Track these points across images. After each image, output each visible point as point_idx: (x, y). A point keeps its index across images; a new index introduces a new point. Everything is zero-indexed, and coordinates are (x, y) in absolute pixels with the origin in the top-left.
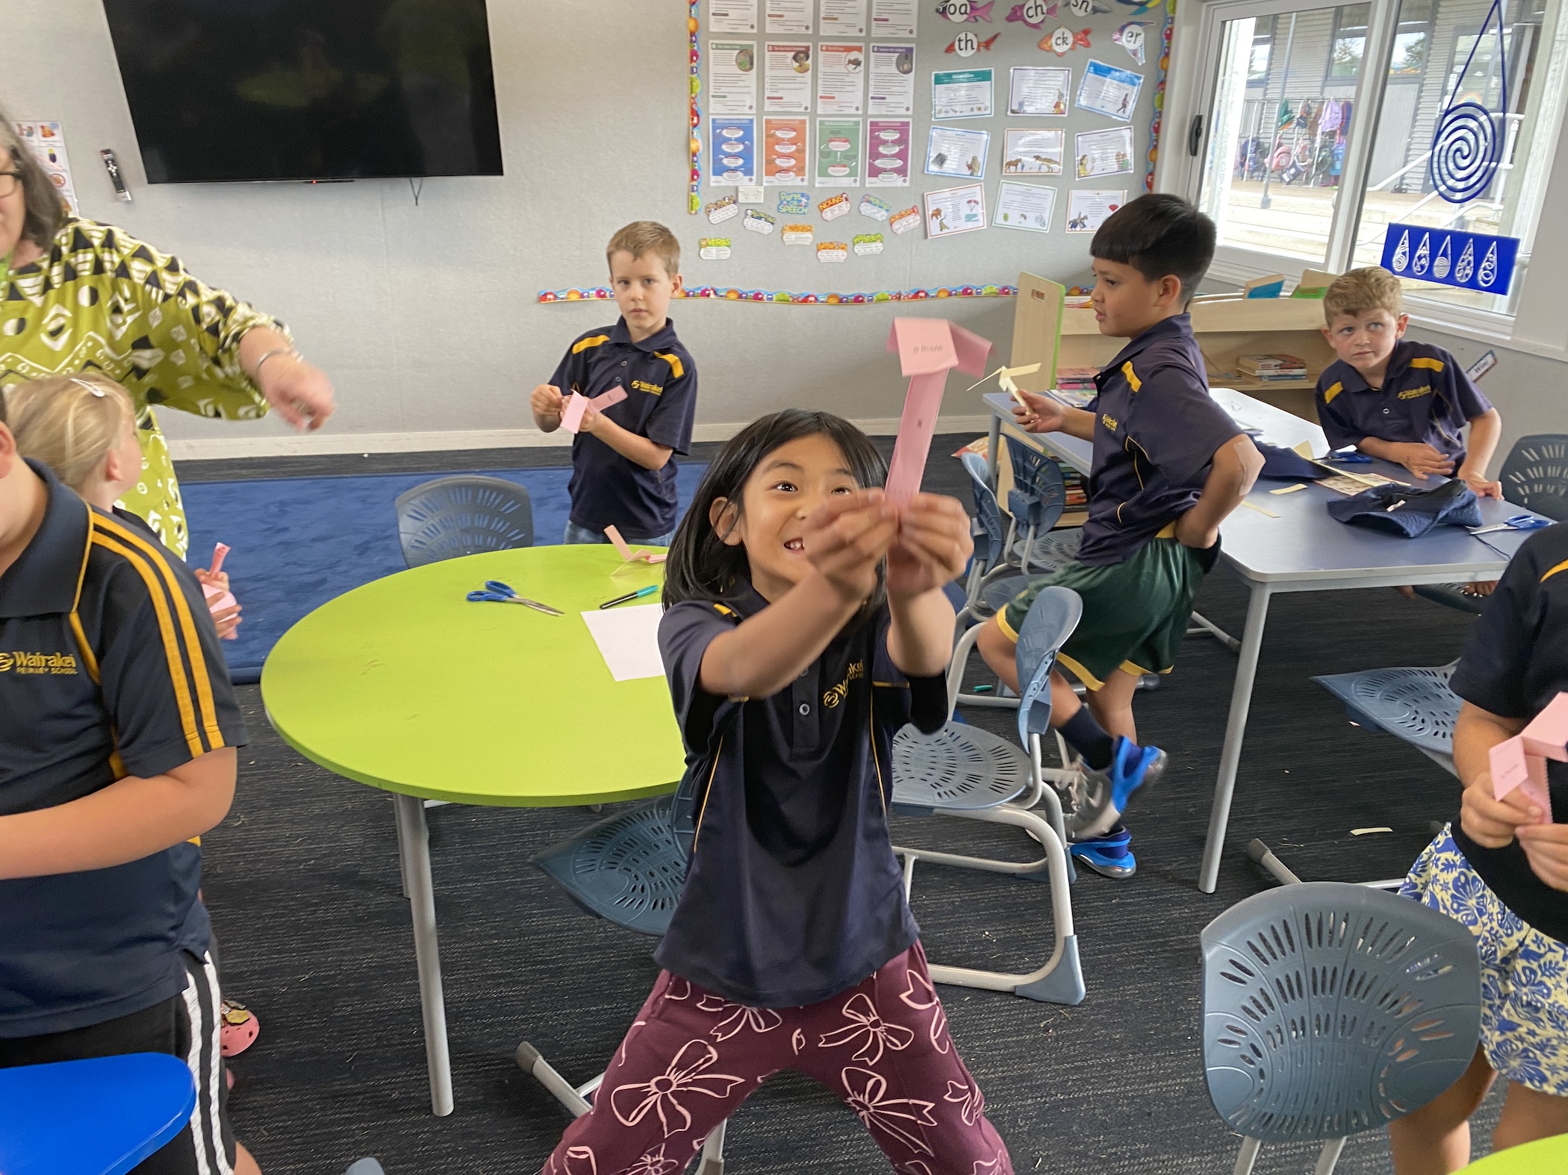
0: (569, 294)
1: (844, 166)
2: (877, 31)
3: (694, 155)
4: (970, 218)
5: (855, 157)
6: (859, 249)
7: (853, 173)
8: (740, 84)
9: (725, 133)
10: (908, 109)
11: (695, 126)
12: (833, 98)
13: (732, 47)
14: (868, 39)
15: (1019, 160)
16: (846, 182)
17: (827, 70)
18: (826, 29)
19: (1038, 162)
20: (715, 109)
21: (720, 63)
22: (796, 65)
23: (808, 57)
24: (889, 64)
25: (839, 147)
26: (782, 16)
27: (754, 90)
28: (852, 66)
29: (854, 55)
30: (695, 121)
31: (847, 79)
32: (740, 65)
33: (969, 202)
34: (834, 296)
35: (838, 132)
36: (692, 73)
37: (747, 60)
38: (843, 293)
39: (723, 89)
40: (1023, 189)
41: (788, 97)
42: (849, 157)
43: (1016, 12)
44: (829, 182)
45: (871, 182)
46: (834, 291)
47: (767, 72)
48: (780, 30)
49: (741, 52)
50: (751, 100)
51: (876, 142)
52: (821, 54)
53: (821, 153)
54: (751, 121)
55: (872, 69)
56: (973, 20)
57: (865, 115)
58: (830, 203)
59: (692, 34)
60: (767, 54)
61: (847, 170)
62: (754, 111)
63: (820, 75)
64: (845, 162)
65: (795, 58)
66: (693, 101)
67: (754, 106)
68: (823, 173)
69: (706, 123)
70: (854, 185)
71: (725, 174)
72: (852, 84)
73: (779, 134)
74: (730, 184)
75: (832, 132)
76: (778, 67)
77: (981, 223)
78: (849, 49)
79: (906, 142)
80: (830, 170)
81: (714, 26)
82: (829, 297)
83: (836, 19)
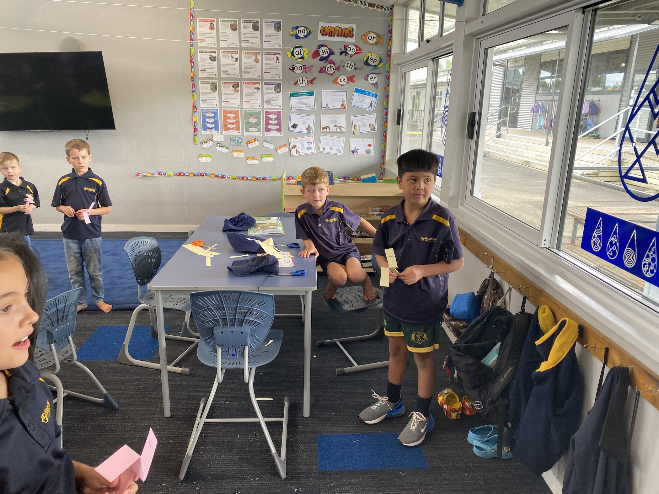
0: (147, 174)
1: (256, 128)
2: (266, 77)
3: (195, 122)
4: (309, 149)
5: (260, 124)
6: (264, 160)
7: (259, 130)
8: (212, 96)
9: (207, 114)
10: (280, 106)
11: (195, 112)
12: (250, 102)
13: (208, 83)
14: (262, 79)
15: (328, 127)
16: (257, 134)
17: (246, 91)
18: (245, 76)
19: (336, 128)
20: (203, 106)
21: (204, 89)
22: (234, 89)
23: (238, 87)
24: (271, 89)
25: (253, 120)
26: (227, 71)
27: (217, 98)
28: (256, 90)
29: (257, 86)
30: (195, 110)
31: (254, 95)
32: (212, 89)
33: (308, 142)
34: (255, 177)
35: (253, 115)
36: (193, 92)
37: (214, 87)
38: (258, 176)
39: (205, 98)
40: (330, 138)
41: (231, 101)
42: (257, 125)
43: (322, 69)
44: (250, 134)
45: (266, 134)
46: (254, 176)
47: (223, 92)
48: (227, 76)
49: (212, 84)
50: (216, 102)
51: (268, 119)
52: (243, 86)
53: (246, 123)
54: (217, 110)
55: (264, 91)
56: (305, 72)
57: (263, 108)
58: (251, 142)
59: (192, 78)
60: (222, 86)
61: (257, 129)
62: (218, 107)
63: (244, 93)
64: (256, 126)
65: (233, 87)
66: (194, 103)
67: (218, 105)
68: (247, 130)
69: (200, 111)
70: (260, 135)
71: (207, 130)
72: (257, 97)
73: (228, 115)
74: (210, 134)
75: (250, 115)
76: (227, 90)
77: (313, 150)
78: (254, 84)
79: (280, 119)
80: (250, 129)
81: (201, 75)
82: (252, 178)
83: (249, 72)
